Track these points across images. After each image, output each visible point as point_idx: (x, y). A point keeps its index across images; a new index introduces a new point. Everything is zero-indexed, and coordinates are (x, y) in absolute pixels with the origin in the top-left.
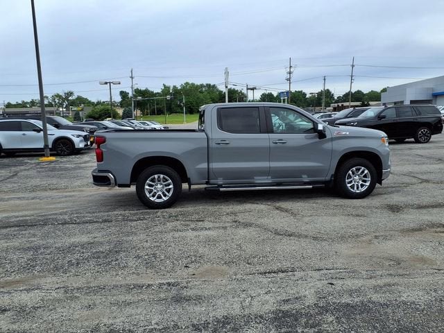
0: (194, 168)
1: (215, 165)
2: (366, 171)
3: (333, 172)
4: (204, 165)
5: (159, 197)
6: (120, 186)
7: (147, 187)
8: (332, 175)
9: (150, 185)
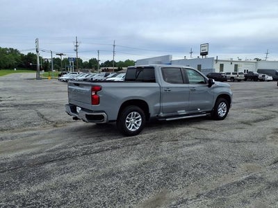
0: (153, 106)
1: (164, 104)
2: (225, 105)
4: (158, 105)
5: (133, 128)
7: (127, 121)
8: (213, 108)
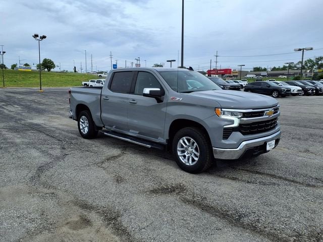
0: (96, 115)
1: (104, 115)
2: (196, 144)
3: (167, 137)
6: (74, 119)
7: (81, 123)
8: (167, 140)
9: (82, 122)
